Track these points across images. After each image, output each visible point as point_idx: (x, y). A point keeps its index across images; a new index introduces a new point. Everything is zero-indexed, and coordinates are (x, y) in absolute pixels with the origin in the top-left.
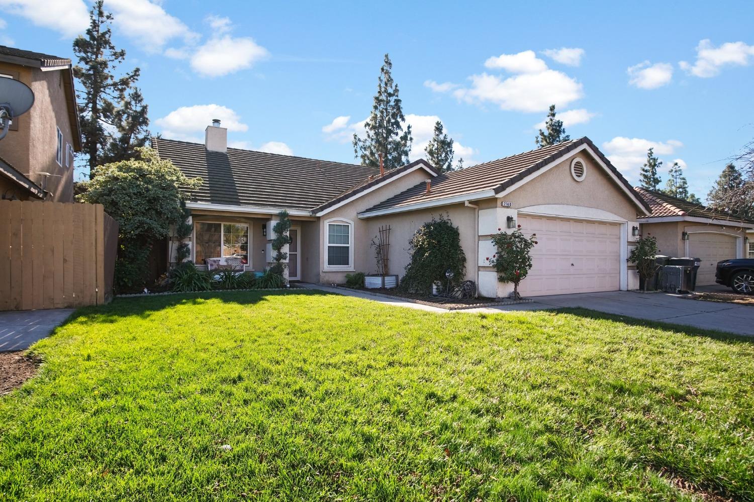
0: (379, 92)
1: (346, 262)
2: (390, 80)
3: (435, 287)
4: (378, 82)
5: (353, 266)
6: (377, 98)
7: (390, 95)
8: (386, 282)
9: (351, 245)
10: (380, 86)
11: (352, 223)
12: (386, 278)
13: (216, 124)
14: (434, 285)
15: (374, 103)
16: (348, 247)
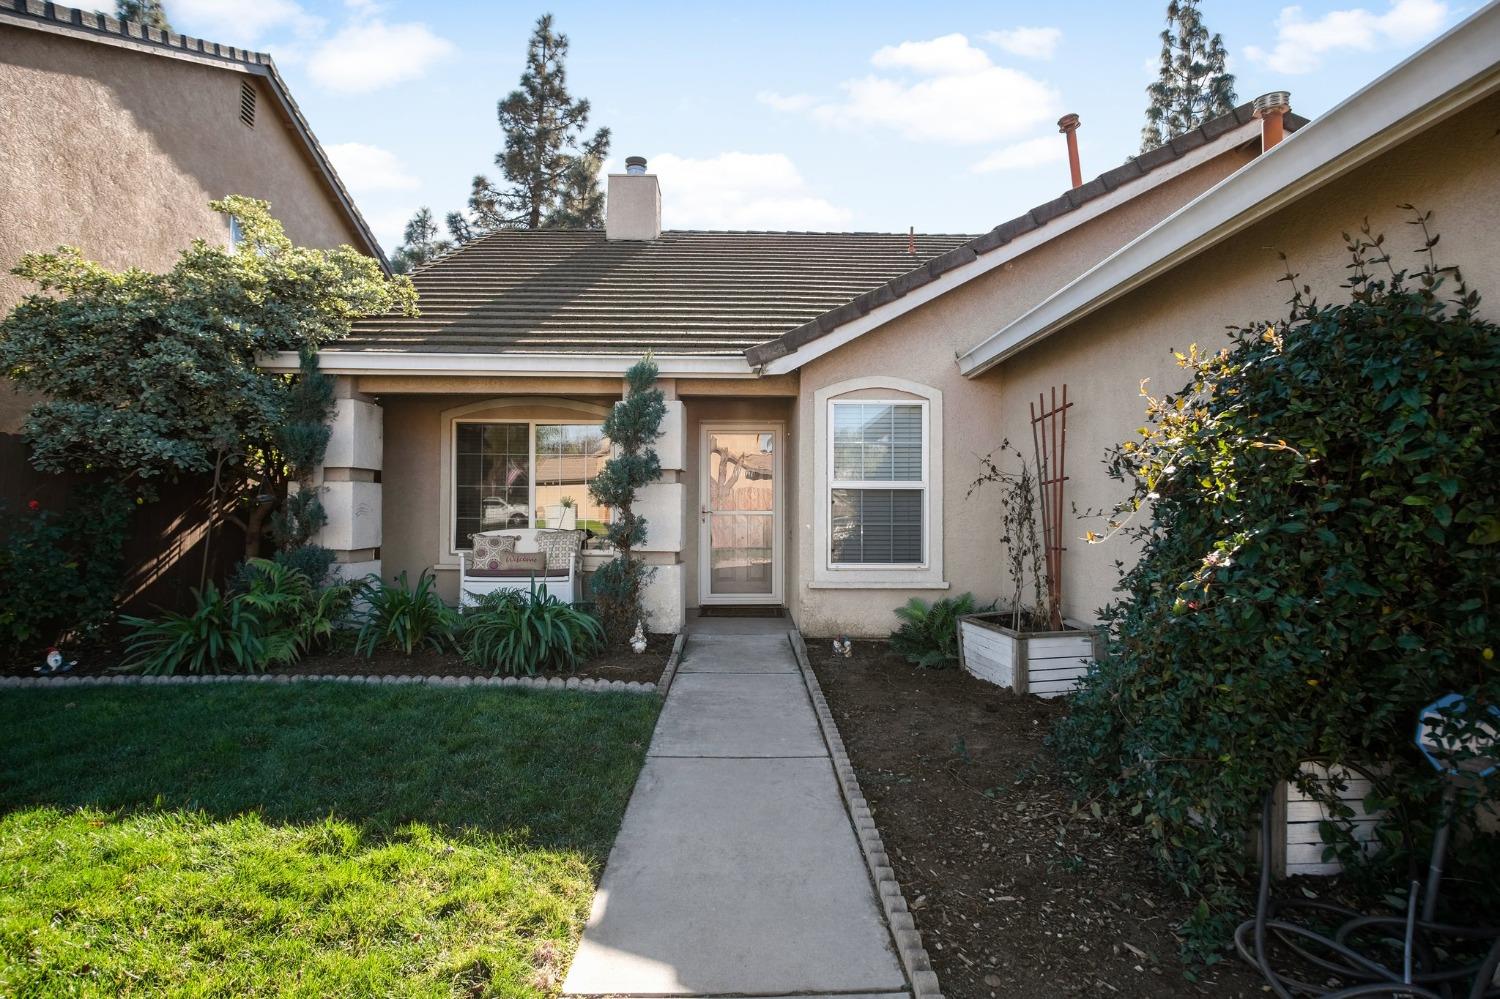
0: (1165, 71)
1: (911, 552)
2: (1195, 30)
3: (1302, 812)
4: (1161, 44)
5: (937, 566)
6: (1158, 89)
7: (1198, 71)
8: (1032, 665)
9: (929, 481)
10: (1167, 55)
11: (936, 395)
12: (1037, 647)
13: (635, 170)
14: (1293, 792)
15: (1147, 101)
16: (918, 493)
